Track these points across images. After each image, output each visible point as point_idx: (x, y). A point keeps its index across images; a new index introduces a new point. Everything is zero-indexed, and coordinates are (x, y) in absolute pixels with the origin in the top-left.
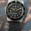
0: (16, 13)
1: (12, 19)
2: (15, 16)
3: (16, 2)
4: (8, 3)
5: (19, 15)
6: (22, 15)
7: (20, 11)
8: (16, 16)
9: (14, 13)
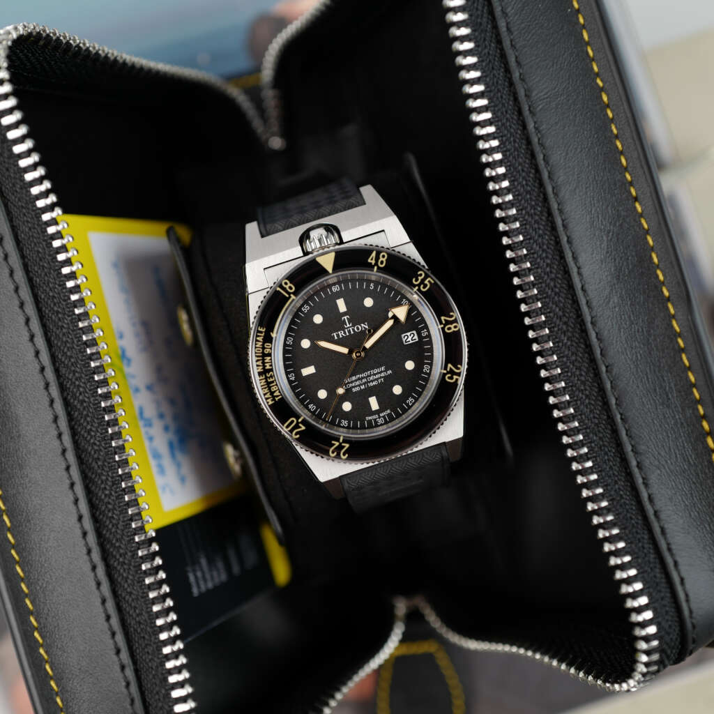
0: (377, 375)
1: (357, 451)
2: (374, 403)
3: (327, 262)
4: (255, 304)
5: (414, 383)
6: (437, 369)
7: (410, 338)
8: (387, 401)
9: (356, 383)
